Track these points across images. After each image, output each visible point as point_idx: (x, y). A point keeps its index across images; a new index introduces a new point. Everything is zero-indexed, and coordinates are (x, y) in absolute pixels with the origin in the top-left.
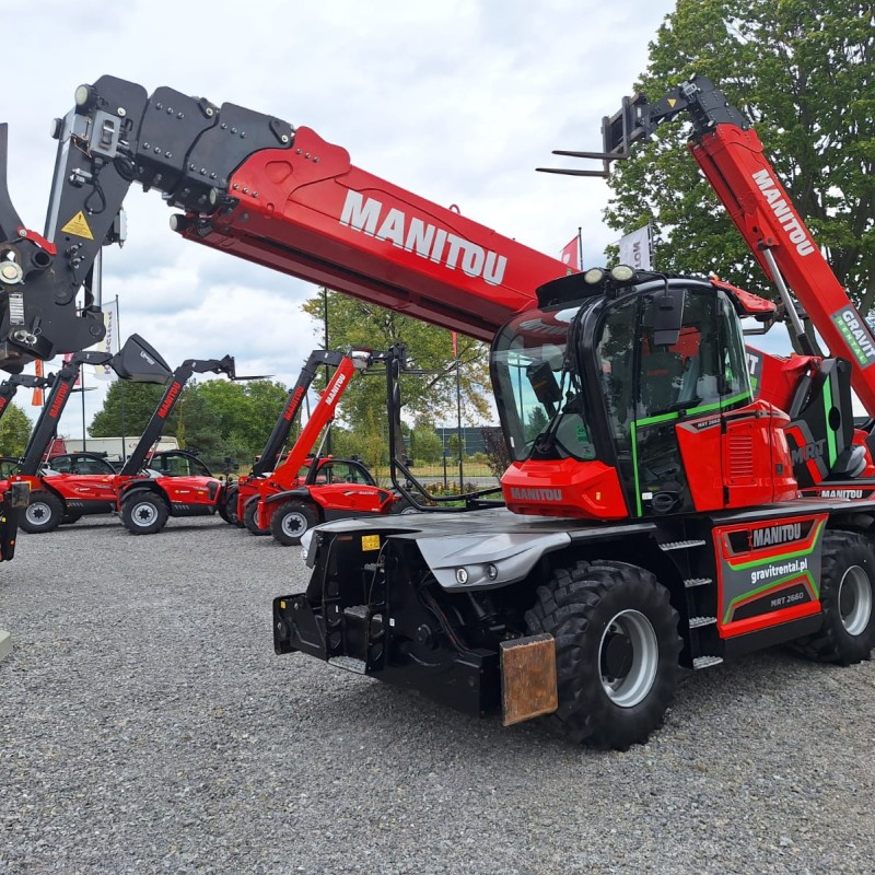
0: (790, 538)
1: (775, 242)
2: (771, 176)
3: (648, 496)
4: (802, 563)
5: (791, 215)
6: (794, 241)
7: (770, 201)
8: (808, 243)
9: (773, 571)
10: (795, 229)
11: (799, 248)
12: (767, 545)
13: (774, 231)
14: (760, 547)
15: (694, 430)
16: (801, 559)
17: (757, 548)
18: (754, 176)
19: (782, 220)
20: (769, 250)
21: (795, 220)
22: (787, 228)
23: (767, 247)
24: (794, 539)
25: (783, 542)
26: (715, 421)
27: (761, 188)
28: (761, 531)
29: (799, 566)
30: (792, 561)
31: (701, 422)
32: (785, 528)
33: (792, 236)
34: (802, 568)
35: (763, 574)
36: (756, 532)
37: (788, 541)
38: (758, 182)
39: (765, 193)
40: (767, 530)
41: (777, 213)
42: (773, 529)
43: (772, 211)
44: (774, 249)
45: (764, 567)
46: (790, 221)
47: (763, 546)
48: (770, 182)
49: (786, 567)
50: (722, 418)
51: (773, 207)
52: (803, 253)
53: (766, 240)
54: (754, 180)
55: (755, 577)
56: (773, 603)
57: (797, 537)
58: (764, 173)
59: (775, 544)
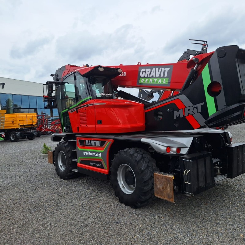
0: (97, 145)
3: (65, 128)
4: (99, 154)
9: (89, 154)
12: (89, 145)
15: (71, 112)
16: (99, 153)
17: (86, 145)
24: (98, 146)
25: (94, 146)
26: (75, 109)
28: (88, 141)
30: (96, 152)
31: (72, 110)
32: (95, 141)
34: (99, 156)
35: (87, 154)
36: (86, 141)
37: (96, 146)
40: (90, 141)
42: (91, 141)
45: (87, 152)
47: (88, 146)
49: (93, 154)
50: (77, 109)
55: (84, 153)
56: (91, 163)
57: (99, 145)
59: (92, 146)
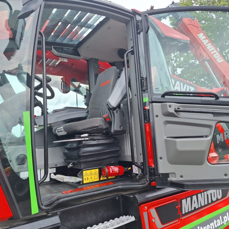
0: (214, 199)
1: (208, 58)
2: (204, 35)
4: (224, 217)
5: (213, 49)
6: (216, 57)
7: (205, 44)
8: (221, 58)
10: (215, 53)
11: (218, 60)
12: (195, 210)
13: (207, 54)
14: (189, 213)
16: (224, 214)
17: (186, 214)
18: (198, 35)
19: (210, 50)
20: (206, 62)
21: (215, 50)
22: (212, 53)
23: (205, 60)
24: (217, 200)
25: (208, 204)
27: (201, 39)
29: (223, 220)
30: (217, 218)
32: (209, 192)
33: (214, 56)
34: (225, 221)
36: (184, 201)
37: (212, 202)
38: (200, 37)
39: (203, 41)
40: (194, 197)
41: (208, 48)
43: (206, 47)
44: (208, 61)
46: (213, 51)
47: (192, 211)
48: (204, 37)
49: (212, 224)
51: (206, 46)
52: (219, 62)
53: (205, 57)
54: (198, 37)
58: (202, 34)
59: (202, 207)
